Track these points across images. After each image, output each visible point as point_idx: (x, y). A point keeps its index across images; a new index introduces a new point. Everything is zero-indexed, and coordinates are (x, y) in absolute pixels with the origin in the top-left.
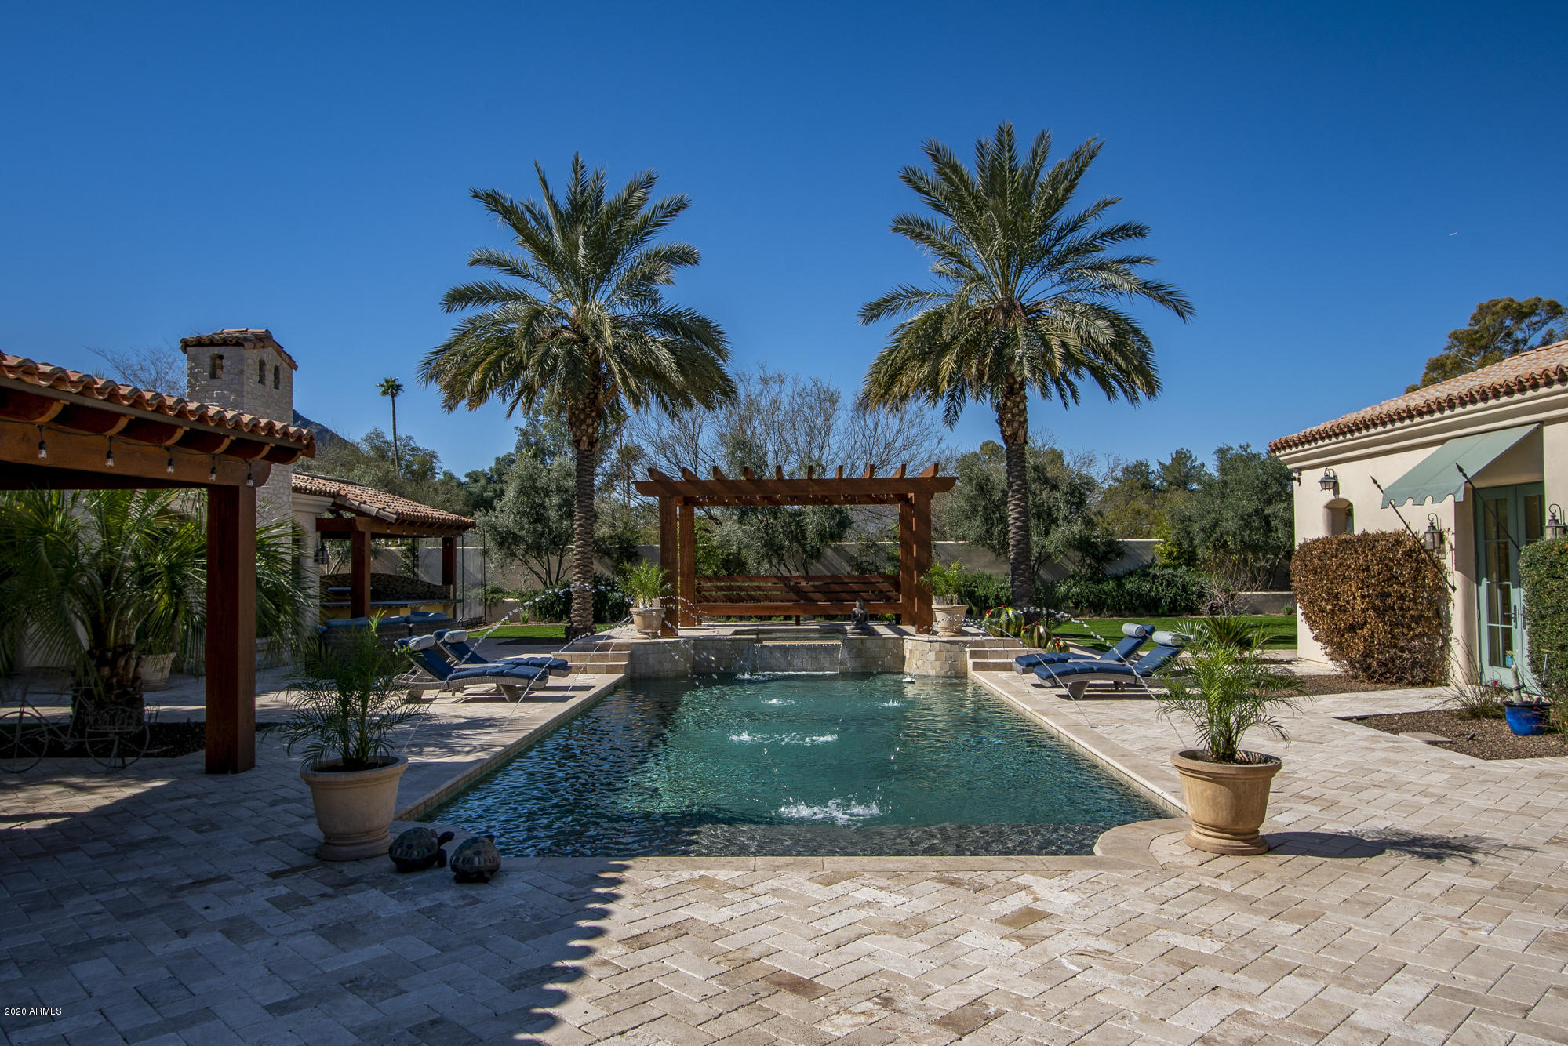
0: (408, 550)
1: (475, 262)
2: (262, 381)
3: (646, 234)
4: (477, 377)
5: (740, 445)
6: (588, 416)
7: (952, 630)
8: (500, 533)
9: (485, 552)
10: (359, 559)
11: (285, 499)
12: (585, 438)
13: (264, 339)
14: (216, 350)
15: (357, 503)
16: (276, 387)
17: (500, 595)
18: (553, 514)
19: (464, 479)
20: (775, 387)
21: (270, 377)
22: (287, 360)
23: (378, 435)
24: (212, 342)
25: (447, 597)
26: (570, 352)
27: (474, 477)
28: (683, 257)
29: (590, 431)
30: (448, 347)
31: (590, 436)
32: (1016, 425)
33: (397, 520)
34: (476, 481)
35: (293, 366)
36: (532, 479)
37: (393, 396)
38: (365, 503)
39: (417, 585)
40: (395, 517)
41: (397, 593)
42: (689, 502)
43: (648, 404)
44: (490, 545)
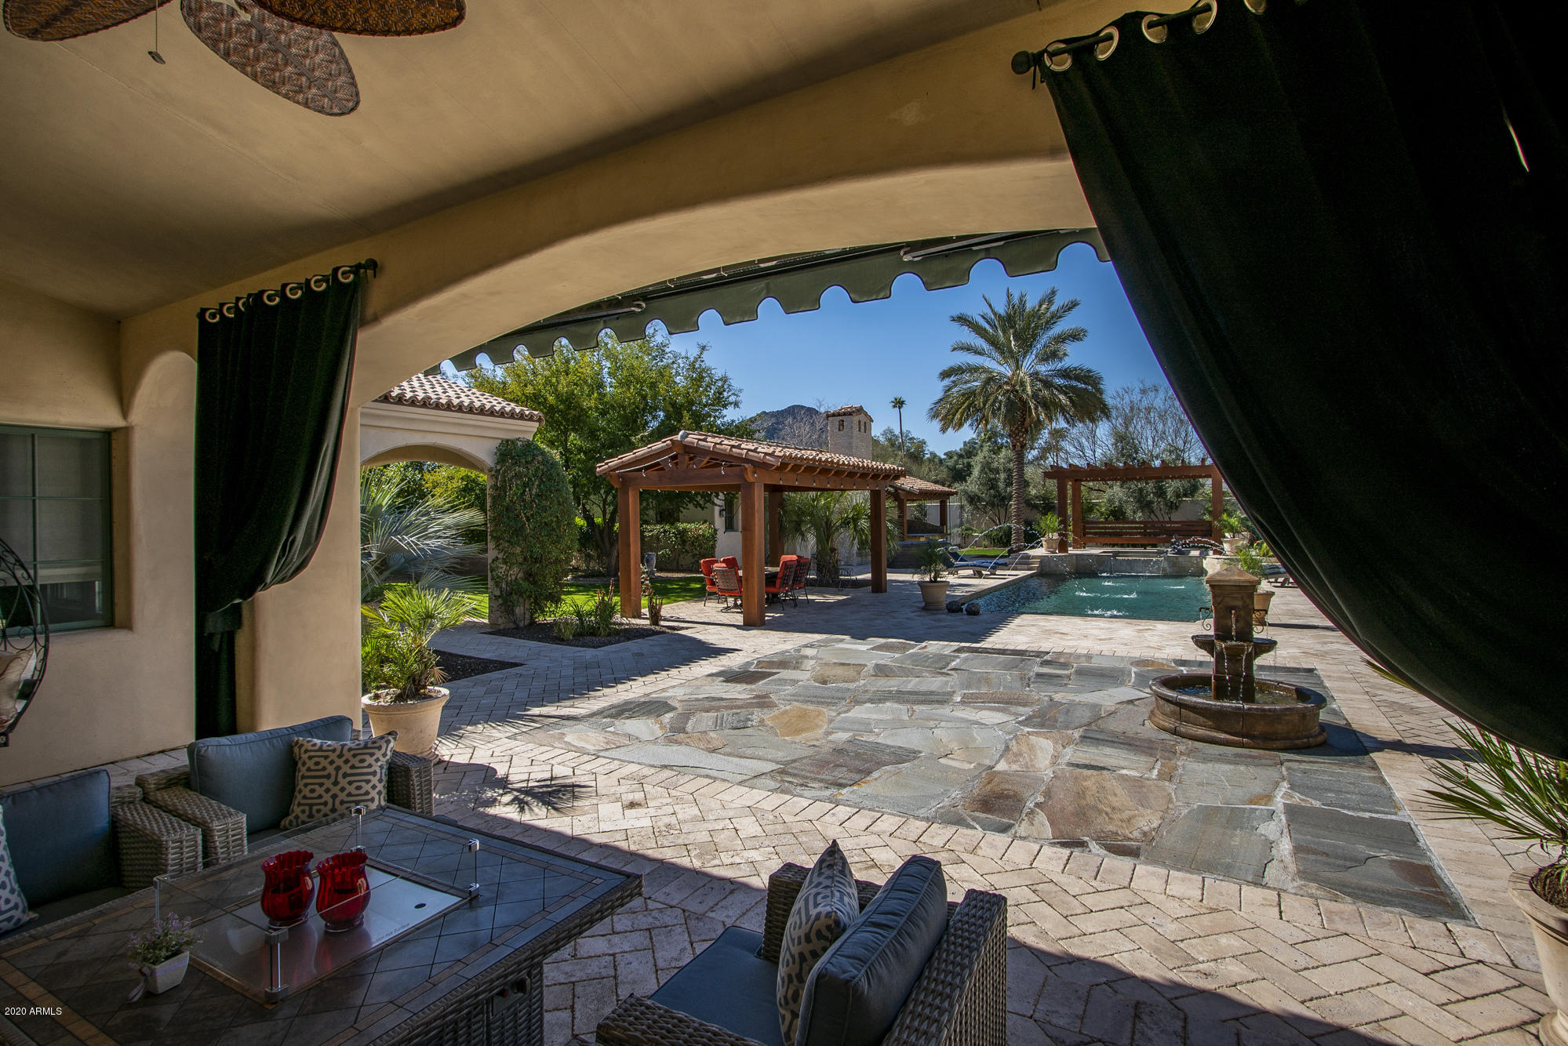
1: (954, 351)
2: (859, 428)
4: (958, 416)
5: (1123, 439)
6: (1020, 431)
9: (962, 507)
12: (1019, 443)
13: (860, 410)
14: (841, 418)
17: (971, 532)
18: (1001, 485)
19: (943, 457)
20: (1152, 394)
21: (863, 427)
23: (891, 432)
24: (839, 415)
26: (1009, 398)
27: (949, 455)
28: (1075, 336)
29: (1022, 438)
30: (941, 400)
31: (1021, 443)
33: (919, 493)
34: (951, 458)
35: (871, 417)
36: (988, 463)
37: (900, 408)
38: (903, 484)
39: (928, 526)
40: (918, 491)
42: (1077, 481)
43: (1057, 419)
44: (965, 502)
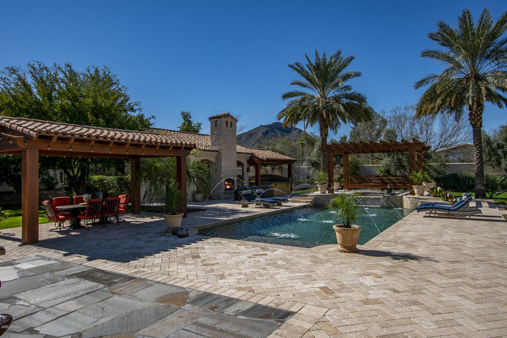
1: (292, 84)
2: (227, 126)
3: (341, 69)
7: (419, 194)
10: (257, 171)
12: (323, 134)
13: (227, 115)
14: (216, 119)
15: (257, 156)
16: (231, 127)
21: (229, 125)
22: (234, 120)
25: (289, 181)
26: (315, 109)
29: (325, 132)
30: (284, 110)
31: (325, 134)
32: (476, 120)
38: (259, 156)
40: (266, 159)
42: (347, 153)
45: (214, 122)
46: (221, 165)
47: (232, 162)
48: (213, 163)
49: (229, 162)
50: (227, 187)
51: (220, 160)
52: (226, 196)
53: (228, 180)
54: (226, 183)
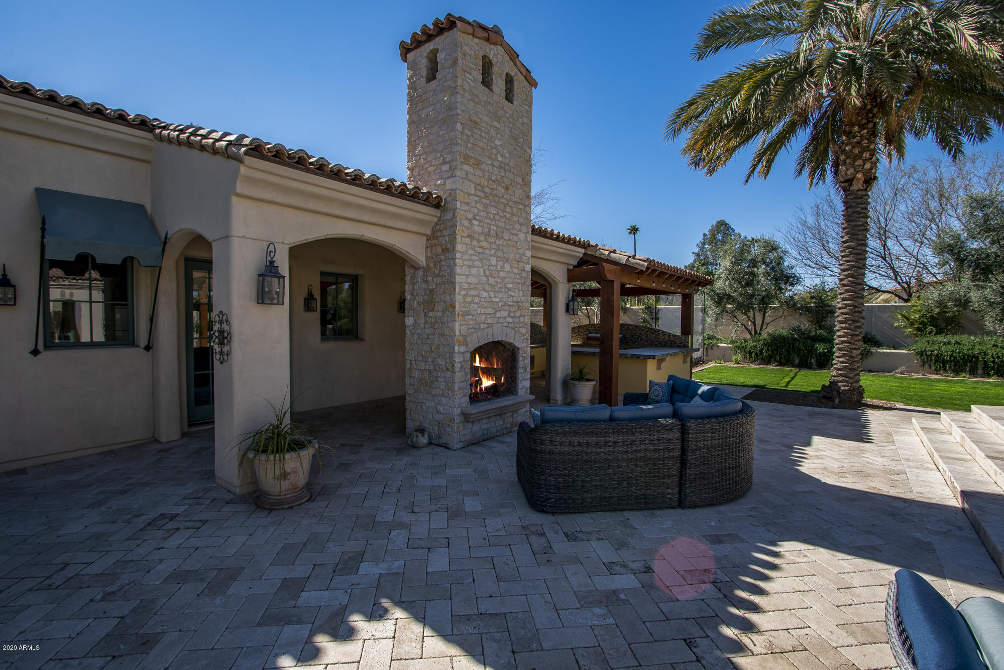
0: (646, 308)
2: (487, 82)
8: (717, 295)
9: (704, 310)
10: (608, 311)
11: (522, 236)
12: (859, 176)
13: (489, 33)
15: (606, 253)
16: (509, 100)
17: (715, 341)
21: (499, 85)
22: (524, 72)
24: (428, 37)
25: (685, 346)
29: (867, 166)
31: (866, 173)
33: (648, 268)
35: (533, 83)
38: (614, 252)
39: (659, 334)
40: (646, 264)
41: (641, 340)
45: (424, 63)
46: (452, 274)
47: (507, 267)
48: (416, 267)
49: (494, 261)
50: (479, 382)
51: (449, 250)
52: (476, 427)
53: (489, 350)
54: (477, 364)
